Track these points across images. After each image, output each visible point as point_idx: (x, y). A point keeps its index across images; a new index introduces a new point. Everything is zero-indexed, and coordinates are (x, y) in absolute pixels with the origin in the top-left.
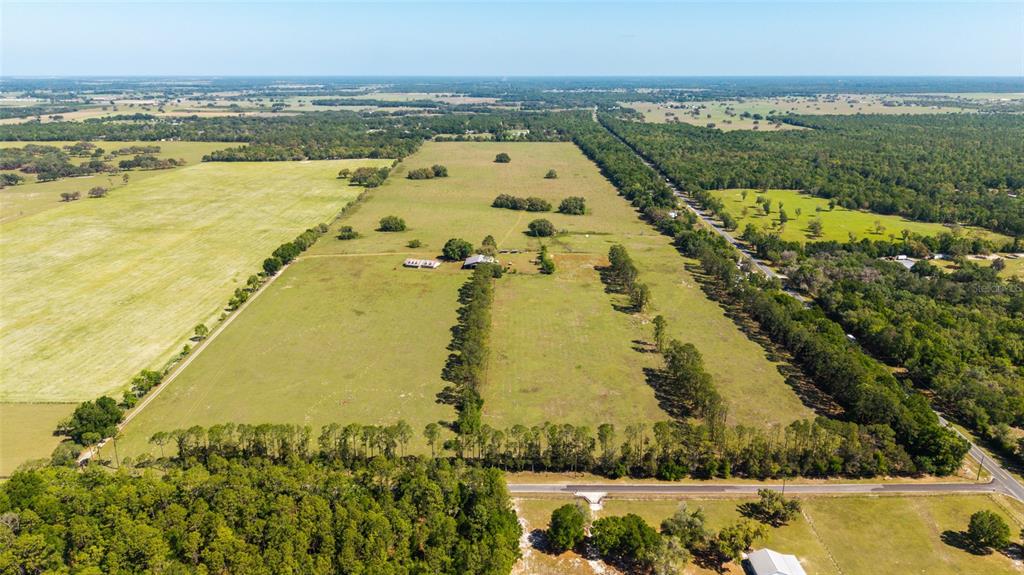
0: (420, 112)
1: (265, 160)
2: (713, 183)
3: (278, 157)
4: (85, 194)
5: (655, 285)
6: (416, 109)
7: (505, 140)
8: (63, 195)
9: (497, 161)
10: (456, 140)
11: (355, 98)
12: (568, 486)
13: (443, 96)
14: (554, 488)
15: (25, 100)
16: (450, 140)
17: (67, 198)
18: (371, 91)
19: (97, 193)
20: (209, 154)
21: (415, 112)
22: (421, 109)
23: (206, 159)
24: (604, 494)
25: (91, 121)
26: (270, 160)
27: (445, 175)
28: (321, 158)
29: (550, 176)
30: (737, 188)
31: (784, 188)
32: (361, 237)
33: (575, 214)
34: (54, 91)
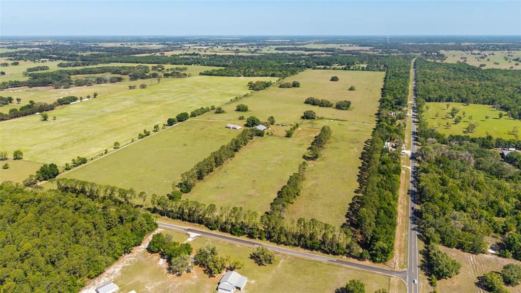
0: (322, 54)
1: (225, 76)
2: (437, 98)
3: (231, 74)
4: (138, 86)
5: (338, 148)
6: (320, 52)
7: (349, 70)
8: (129, 87)
9: (331, 80)
10: (323, 69)
11: (297, 47)
12: (189, 229)
13: (344, 46)
14: (181, 229)
15: (159, 46)
16: (320, 69)
17: (131, 88)
18: (310, 43)
19: (143, 87)
20: (203, 72)
21: (319, 54)
22: (324, 52)
23: (201, 74)
24: (199, 235)
25: (173, 55)
26: (227, 76)
27: (298, 86)
28: (249, 76)
29: (351, 89)
30: (452, 102)
31: (484, 104)
32: (226, 113)
33: (342, 109)
34: (174, 42)
